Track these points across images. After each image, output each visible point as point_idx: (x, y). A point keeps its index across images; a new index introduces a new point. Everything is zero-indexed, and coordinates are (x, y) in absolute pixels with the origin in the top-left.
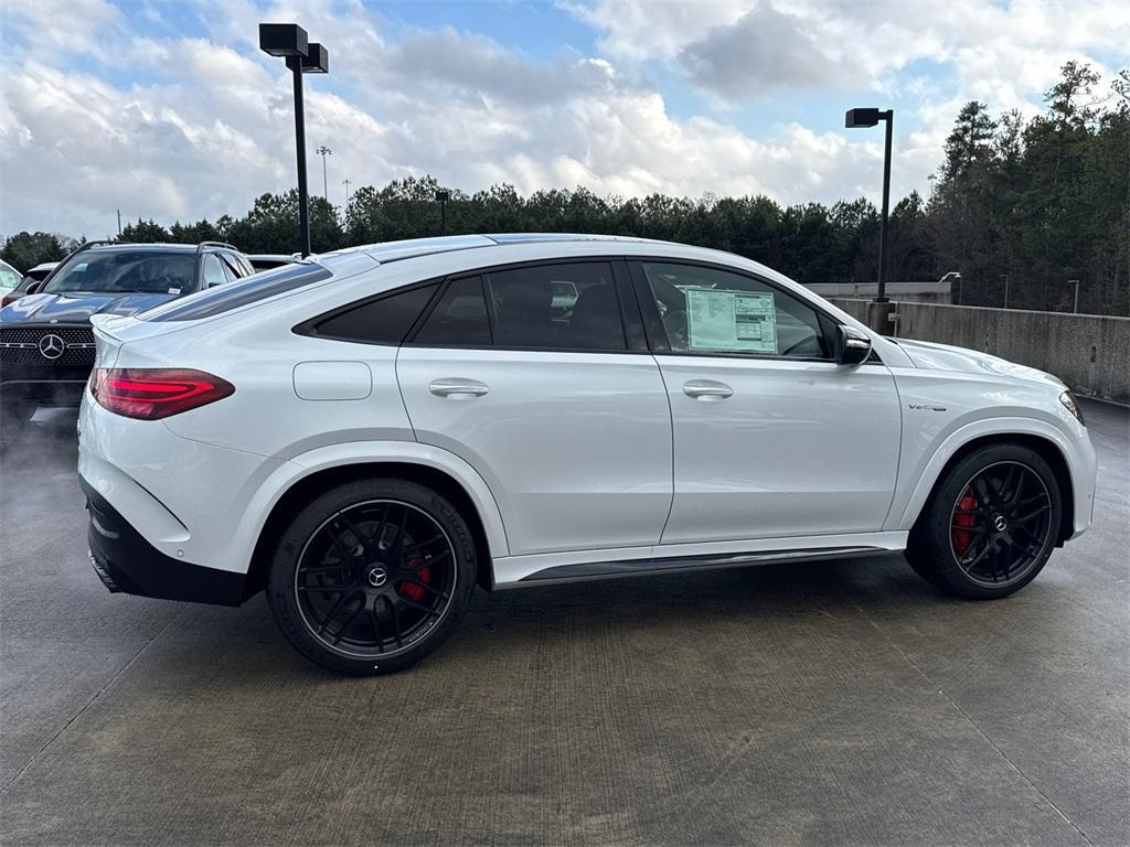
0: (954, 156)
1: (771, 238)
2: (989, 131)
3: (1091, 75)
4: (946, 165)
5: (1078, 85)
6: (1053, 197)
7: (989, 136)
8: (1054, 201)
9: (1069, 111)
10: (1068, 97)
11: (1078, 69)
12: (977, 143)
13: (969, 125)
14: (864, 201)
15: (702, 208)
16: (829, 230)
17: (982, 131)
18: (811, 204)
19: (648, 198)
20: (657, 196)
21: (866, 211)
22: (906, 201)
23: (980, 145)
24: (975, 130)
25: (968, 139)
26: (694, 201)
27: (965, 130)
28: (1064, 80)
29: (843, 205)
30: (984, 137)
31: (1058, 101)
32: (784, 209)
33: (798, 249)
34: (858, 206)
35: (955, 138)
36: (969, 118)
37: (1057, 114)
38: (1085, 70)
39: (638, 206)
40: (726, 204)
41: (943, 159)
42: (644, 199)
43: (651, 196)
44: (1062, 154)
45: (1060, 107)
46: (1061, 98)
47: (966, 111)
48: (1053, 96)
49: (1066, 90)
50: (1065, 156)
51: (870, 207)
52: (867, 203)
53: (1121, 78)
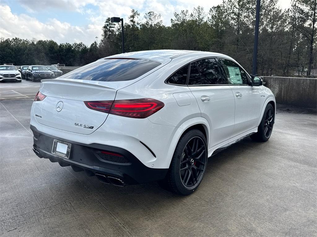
0: (105, 32)
1: (56, 53)
2: (113, 26)
3: (138, 13)
4: (103, 34)
5: (135, 16)
6: (133, 45)
7: (114, 27)
8: (133, 46)
9: (134, 22)
10: (133, 19)
11: (135, 11)
12: (111, 29)
13: (108, 24)
14: (82, 43)
15: (33, 43)
16: (73, 51)
17: (112, 26)
18: (66, 43)
19: (13, 39)
20: (16, 38)
21: (83, 46)
22: (93, 44)
23: (112, 30)
24: (110, 25)
25: (108, 27)
26: (29, 40)
27: (108, 25)
28: (132, 14)
29: (76, 44)
30: (112, 27)
31: (131, 19)
32: (59, 45)
33: (65, 56)
34: (80, 44)
35: (105, 27)
36: (108, 22)
37: (131, 23)
38: (137, 12)
39: (10, 41)
40: (40, 42)
41: (102, 32)
42: (12, 39)
43: (15, 38)
44: (133, 34)
45: (132, 21)
46: (132, 19)
47: (107, 20)
48: (130, 18)
49: (133, 16)
50: (134, 34)
51: (84, 45)
52: (83, 44)
53: (146, 15)
